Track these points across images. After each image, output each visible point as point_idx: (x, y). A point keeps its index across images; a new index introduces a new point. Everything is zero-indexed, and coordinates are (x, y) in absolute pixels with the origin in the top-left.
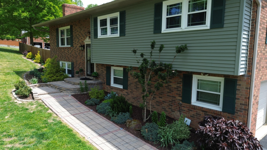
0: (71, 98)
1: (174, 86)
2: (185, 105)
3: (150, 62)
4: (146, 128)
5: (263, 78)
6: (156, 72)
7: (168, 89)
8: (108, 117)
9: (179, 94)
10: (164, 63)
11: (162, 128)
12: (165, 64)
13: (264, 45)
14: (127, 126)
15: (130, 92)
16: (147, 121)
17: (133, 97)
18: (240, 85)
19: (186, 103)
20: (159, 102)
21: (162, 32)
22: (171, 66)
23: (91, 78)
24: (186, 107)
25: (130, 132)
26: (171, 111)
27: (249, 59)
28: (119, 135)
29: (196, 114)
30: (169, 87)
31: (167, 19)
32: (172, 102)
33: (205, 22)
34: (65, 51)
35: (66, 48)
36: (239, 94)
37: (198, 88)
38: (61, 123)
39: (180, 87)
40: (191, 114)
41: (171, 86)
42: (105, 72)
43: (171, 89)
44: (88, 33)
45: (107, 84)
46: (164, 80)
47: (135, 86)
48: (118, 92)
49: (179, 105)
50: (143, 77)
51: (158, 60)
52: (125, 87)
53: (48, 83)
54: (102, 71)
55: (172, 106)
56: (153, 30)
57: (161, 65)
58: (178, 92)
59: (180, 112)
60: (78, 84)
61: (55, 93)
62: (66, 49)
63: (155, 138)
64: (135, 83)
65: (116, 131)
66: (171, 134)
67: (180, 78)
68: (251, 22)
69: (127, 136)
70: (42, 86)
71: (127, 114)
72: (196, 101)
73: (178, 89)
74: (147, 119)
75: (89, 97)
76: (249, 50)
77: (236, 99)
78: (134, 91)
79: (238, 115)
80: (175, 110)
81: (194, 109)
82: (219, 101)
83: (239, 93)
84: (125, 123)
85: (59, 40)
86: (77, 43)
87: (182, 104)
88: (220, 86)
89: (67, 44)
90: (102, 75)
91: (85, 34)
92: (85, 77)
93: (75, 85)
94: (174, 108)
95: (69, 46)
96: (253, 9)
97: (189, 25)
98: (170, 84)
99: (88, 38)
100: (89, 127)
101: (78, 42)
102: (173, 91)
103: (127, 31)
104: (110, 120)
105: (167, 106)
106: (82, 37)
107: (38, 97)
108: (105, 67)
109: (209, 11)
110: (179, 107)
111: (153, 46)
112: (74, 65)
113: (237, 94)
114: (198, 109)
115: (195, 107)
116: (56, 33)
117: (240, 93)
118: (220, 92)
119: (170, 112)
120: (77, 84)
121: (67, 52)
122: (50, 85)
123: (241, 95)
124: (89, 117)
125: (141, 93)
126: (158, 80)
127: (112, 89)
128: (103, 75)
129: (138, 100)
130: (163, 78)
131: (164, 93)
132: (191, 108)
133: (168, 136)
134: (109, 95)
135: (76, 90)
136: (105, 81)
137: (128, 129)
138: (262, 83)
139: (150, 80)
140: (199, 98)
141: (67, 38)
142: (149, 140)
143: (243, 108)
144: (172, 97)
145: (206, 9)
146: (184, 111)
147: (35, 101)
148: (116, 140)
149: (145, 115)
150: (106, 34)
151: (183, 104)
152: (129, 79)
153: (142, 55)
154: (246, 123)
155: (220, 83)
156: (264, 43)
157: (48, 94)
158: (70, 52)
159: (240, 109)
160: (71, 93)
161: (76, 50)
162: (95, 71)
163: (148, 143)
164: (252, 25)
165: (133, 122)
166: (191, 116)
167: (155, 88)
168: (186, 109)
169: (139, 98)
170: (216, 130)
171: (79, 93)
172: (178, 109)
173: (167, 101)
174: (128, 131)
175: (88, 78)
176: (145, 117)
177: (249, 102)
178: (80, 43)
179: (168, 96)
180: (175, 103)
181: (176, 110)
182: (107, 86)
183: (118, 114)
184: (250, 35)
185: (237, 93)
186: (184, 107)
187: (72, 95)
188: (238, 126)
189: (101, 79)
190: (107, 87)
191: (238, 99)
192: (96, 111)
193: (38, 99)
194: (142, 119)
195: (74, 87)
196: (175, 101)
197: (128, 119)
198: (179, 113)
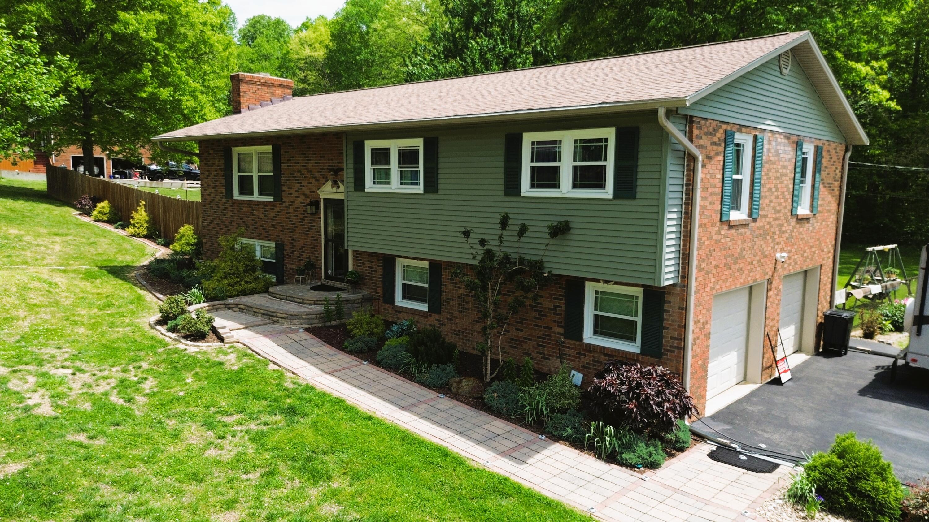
0: (309, 337)
1: (547, 304)
2: (570, 344)
3: (498, 254)
4: (494, 392)
5: (717, 287)
6: (510, 277)
7: (535, 311)
8: (408, 375)
9: (558, 322)
10: (527, 257)
11: (525, 391)
12: (529, 261)
13: (718, 224)
14: (454, 390)
15: (448, 319)
16: (492, 380)
17: (455, 330)
18: (670, 302)
19: (572, 340)
20: (516, 340)
21: (522, 195)
22: (542, 265)
23: (338, 285)
24: (573, 348)
25: (462, 402)
26: (543, 358)
27: (683, 254)
28: (441, 407)
29: (594, 361)
30: (536, 307)
31: (533, 168)
32: (545, 339)
33: (605, 185)
34: (255, 213)
35: (258, 203)
36: (668, 320)
37: (596, 309)
38: (312, 388)
39: (561, 307)
40: (583, 362)
41: (541, 304)
42: (380, 271)
43: (541, 311)
44: (329, 172)
45: (385, 302)
46: (526, 292)
47: (459, 304)
48: (416, 319)
49: (558, 345)
50: (484, 288)
51: (516, 250)
52: (435, 308)
53: (231, 301)
54: (369, 267)
55: (544, 346)
56: (502, 187)
57: (522, 261)
58: (557, 318)
59: (561, 358)
60: (316, 303)
61: (260, 325)
62: (258, 205)
63: (514, 408)
64: (459, 297)
65: (432, 399)
66: (544, 398)
67: (560, 288)
68: (684, 187)
69: (458, 409)
70: (217, 310)
71: (450, 368)
72: (592, 336)
73: (556, 310)
74: (493, 376)
75: (348, 334)
76: (682, 238)
77: (664, 328)
78: (456, 317)
79: (668, 359)
80: (550, 355)
81: (590, 351)
82: (636, 334)
83: (668, 317)
84: (447, 384)
85: (232, 179)
86: (296, 194)
87: (564, 342)
88: (637, 304)
89: (261, 194)
90: (370, 280)
91: (319, 172)
92: (319, 284)
93: (305, 304)
94: (548, 351)
95: (271, 199)
96: (688, 165)
97: (575, 186)
98: (541, 300)
99: (329, 183)
100: (374, 394)
101: (296, 191)
102: (545, 316)
103: (442, 183)
104: (414, 381)
105: (534, 348)
106: (313, 180)
107: (232, 337)
108: (378, 260)
109: (610, 164)
110: (560, 349)
111: (504, 222)
112: (284, 250)
113: (666, 320)
114: (597, 352)
115: (590, 348)
116: (222, 161)
117: (670, 319)
118: (636, 316)
119: (540, 361)
120: (312, 302)
121: (262, 216)
122: (237, 305)
123: (672, 321)
124: (366, 375)
125: (474, 321)
126: (514, 292)
127: (400, 312)
128: (374, 277)
129: (466, 336)
130: (527, 289)
131: (526, 320)
132: (584, 350)
133: (538, 403)
134: (395, 328)
135: (314, 316)
136: (378, 293)
137: (456, 396)
138: (716, 296)
139: (499, 293)
140: (599, 330)
141: (260, 177)
142: (501, 413)
143: (676, 345)
144: (545, 327)
145: (605, 160)
146: (569, 356)
147: (227, 345)
148: (438, 414)
149: (489, 367)
150: (388, 183)
151: (567, 341)
152: (444, 288)
153: (482, 242)
154: (680, 374)
155: (637, 297)
156: (718, 220)
157: (245, 328)
158: (272, 214)
159: (671, 346)
160: (301, 324)
161: (291, 210)
162: (350, 269)
163: (501, 418)
164: (686, 194)
165: (464, 382)
166: (583, 366)
167: (510, 309)
168: (572, 352)
169: (469, 334)
170: (622, 383)
171: (320, 325)
172: (556, 353)
173: (533, 336)
174: (458, 400)
175: (329, 284)
176: (489, 372)
177: (685, 333)
178: (304, 194)
179: (535, 325)
180: (551, 340)
181: (553, 356)
182: (386, 306)
183: (429, 367)
184: (683, 211)
185: (665, 317)
186: (569, 348)
187: (306, 330)
188: (660, 376)
189: (368, 288)
190: (384, 309)
191: (667, 329)
192: (377, 364)
193: (232, 340)
194: (480, 376)
195: (304, 309)
196: (550, 336)
197: (453, 377)
198: (559, 361)
